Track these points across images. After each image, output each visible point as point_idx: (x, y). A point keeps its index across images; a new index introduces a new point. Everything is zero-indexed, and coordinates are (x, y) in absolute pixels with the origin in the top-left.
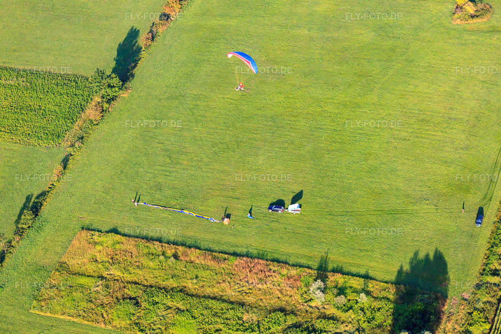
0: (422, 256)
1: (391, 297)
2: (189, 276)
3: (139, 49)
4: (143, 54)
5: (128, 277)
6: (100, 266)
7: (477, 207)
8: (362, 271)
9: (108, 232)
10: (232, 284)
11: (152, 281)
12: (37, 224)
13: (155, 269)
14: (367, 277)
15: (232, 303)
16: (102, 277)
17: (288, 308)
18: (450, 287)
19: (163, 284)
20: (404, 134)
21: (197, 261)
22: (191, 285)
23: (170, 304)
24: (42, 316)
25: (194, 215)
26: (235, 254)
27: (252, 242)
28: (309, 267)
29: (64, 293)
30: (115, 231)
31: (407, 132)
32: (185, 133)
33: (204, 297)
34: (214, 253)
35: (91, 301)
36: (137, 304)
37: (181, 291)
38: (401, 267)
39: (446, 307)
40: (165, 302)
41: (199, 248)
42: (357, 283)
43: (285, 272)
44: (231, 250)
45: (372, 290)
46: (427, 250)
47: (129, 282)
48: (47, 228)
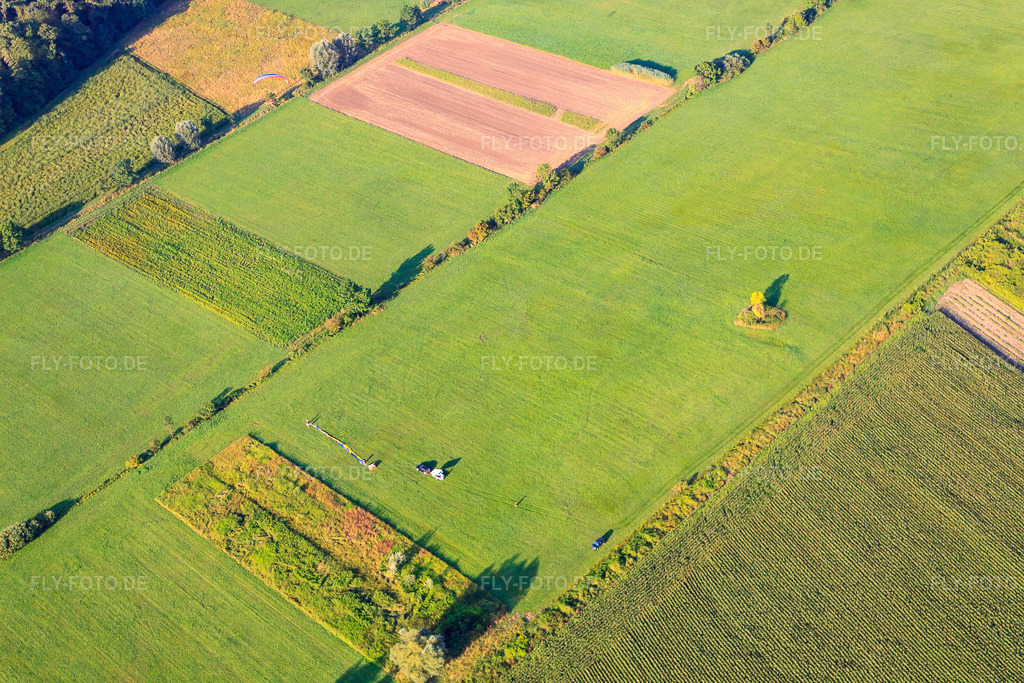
0: (518, 561)
1: (459, 593)
2: (302, 510)
3: (420, 270)
4: (421, 277)
5: (254, 495)
6: (238, 475)
7: (608, 529)
8: (454, 558)
9: (267, 445)
10: (333, 530)
11: (268, 506)
12: (216, 417)
13: (279, 494)
14: (453, 565)
15: (319, 548)
16: (232, 487)
17: (363, 571)
18: (522, 601)
19: (276, 510)
20: (597, 430)
21: (319, 499)
22: (298, 519)
23: (268, 531)
24: (161, 508)
25: (351, 452)
26: (357, 503)
27: (380, 495)
28: (410, 538)
29: (191, 491)
30: (273, 446)
31: (601, 428)
32: (401, 368)
33: (301, 535)
34: (339, 496)
35: (206, 506)
36: (241, 522)
37: (285, 523)
38: (492, 566)
39: (501, 621)
40: (264, 528)
41: (330, 486)
42: (439, 567)
43: (385, 534)
44: (356, 496)
45: (448, 578)
46: (526, 557)
47: (250, 499)
48: (223, 425)
